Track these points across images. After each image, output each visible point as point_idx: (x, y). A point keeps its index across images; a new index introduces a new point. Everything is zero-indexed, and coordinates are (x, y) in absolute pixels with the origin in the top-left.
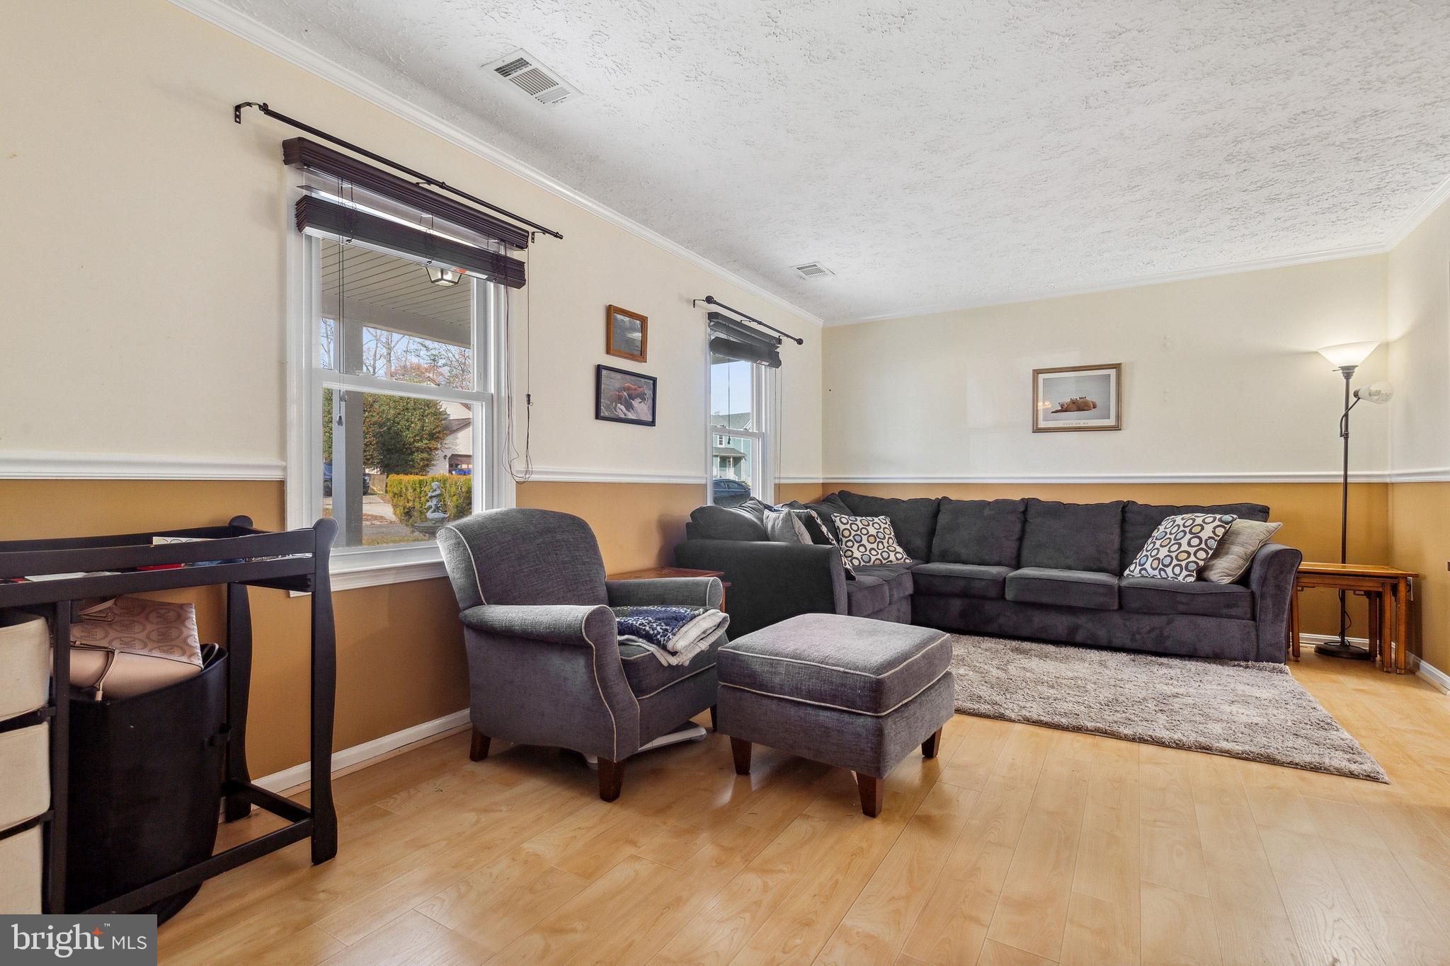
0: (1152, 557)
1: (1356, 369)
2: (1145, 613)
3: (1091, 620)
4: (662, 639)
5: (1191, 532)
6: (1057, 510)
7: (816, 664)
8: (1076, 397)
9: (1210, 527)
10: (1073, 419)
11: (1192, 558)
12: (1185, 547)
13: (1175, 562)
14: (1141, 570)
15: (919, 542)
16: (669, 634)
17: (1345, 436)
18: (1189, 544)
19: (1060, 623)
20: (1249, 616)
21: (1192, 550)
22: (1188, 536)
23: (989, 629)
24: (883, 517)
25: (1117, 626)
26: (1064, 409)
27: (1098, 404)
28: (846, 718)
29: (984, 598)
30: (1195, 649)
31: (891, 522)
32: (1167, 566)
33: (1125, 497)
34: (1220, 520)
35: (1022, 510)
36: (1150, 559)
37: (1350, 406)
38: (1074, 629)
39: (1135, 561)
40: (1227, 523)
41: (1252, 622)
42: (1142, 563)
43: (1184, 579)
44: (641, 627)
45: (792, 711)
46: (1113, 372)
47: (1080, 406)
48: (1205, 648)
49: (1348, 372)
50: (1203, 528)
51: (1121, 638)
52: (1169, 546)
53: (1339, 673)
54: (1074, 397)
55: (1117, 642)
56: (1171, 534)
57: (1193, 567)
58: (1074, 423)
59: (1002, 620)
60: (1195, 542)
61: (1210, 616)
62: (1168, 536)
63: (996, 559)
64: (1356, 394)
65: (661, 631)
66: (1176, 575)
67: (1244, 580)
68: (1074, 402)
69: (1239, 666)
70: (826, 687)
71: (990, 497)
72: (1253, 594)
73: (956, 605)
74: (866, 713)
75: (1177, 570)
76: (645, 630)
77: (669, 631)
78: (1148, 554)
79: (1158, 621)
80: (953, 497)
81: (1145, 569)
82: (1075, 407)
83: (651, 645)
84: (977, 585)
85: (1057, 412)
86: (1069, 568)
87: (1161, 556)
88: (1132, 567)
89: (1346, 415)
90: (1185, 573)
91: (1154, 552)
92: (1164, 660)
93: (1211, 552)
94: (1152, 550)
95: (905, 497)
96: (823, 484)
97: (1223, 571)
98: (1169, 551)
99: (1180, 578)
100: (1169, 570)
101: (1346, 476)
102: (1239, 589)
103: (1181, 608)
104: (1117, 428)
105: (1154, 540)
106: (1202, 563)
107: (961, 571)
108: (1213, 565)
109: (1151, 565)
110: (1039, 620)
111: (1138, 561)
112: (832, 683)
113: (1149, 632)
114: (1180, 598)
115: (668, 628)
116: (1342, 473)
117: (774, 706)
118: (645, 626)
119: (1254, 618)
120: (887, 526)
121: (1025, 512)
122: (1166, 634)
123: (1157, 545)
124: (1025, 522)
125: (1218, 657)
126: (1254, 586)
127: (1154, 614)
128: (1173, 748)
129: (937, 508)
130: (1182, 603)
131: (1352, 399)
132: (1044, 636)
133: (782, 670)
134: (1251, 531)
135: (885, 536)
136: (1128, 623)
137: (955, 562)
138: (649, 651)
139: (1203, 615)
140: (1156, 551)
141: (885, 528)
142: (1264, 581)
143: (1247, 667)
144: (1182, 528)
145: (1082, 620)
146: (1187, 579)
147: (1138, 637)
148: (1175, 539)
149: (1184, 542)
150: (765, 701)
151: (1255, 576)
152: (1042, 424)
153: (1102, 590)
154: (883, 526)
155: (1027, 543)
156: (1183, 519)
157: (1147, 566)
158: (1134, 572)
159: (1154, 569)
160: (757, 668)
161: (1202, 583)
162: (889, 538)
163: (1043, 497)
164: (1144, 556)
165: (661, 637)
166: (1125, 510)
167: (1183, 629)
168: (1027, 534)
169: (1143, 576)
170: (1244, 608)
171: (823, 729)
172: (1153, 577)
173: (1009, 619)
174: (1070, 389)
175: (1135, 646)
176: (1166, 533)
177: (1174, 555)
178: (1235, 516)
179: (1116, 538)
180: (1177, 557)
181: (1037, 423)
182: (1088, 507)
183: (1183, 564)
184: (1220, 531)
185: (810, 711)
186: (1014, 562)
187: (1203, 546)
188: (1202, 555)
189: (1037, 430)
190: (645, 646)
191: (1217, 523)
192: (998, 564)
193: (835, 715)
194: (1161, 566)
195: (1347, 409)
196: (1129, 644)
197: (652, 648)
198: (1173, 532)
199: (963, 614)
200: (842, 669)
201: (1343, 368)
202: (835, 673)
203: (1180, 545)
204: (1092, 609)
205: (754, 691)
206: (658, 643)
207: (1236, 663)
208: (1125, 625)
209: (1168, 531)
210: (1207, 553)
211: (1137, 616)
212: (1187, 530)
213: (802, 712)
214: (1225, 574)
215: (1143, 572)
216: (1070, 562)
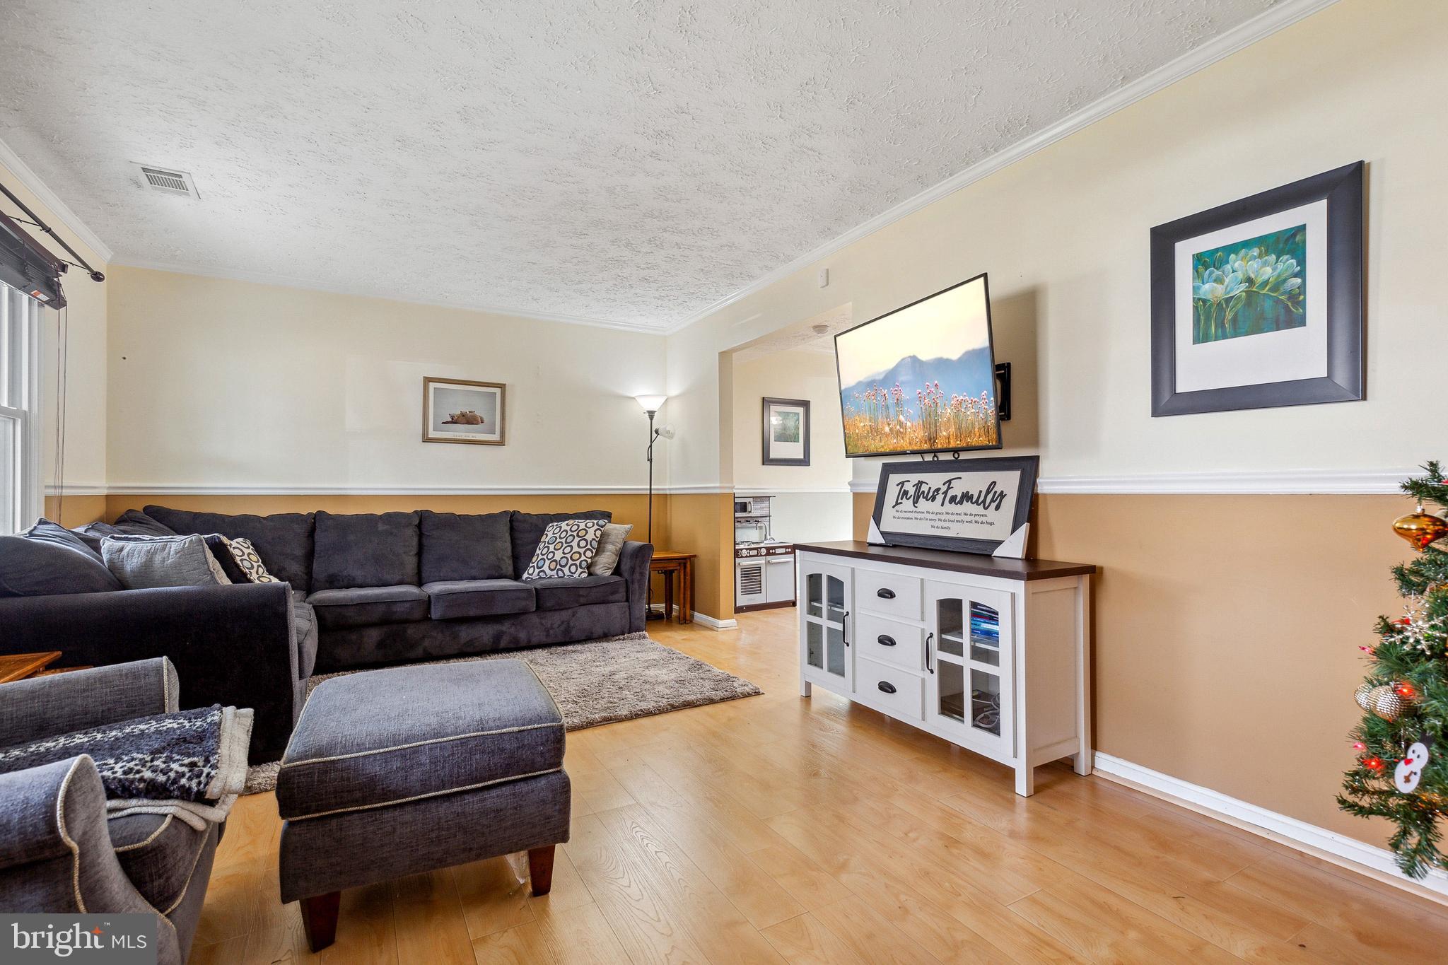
0: (549, 559)
1: (656, 413)
2: (555, 610)
3: (513, 624)
4: (194, 784)
5: (578, 536)
6: (451, 522)
7: (475, 734)
8: (466, 410)
9: (591, 530)
10: (461, 431)
11: (583, 558)
12: (576, 549)
13: (571, 562)
14: (540, 572)
15: (296, 568)
16: (206, 770)
17: (650, 460)
18: (578, 545)
19: (485, 633)
20: (625, 598)
21: (582, 551)
22: (577, 539)
23: (412, 655)
24: (240, 540)
25: (536, 626)
26: (454, 421)
27: (486, 420)
28: (523, 787)
29: (407, 621)
30: (592, 633)
31: (252, 545)
32: (564, 566)
33: (511, 508)
34: (598, 524)
35: (417, 522)
36: (548, 562)
37: (653, 439)
38: (498, 637)
39: (531, 565)
40: (602, 527)
41: (626, 603)
42: (539, 566)
43: (579, 576)
44: (131, 776)
45: (443, 810)
46: (498, 391)
47: (468, 419)
48: (598, 630)
49: (651, 414)
50: (587, 532)
51: (538, 636)
52: (563, 548)
53: (668, 631)
54: (464, 411)
55: (535, 641)
56: (560, 538)
57: (584, 564)
58: (463, 436)
59: (427, 643)
60: (583, 543)
61: (601, 603)
62: (558, 540)
63: (397, 578)
64: (657, 432)
65: (185, 769)
66: (572, 573)
67: (617, 571)
68: (463, 415)
69: (619, 639)
70: (497, 759)
71: (379, 511)
72: (626, 580)
73: (373, 636)
74: (547, 771)
75: (573, 569)
76: (142, 780)
77: (201, 764)
78: (545, 557)
79: (565, 615)
80: (331, 510)
81: (543, 571)
82: (464, 421)
83: (164, 802)
84: (398, 608)
85: (447, 423)
86: (474, 578)
87: (557, 557)
88: (531, 571)
89: (651, 446)
90: (580, 570)
91: (550, 556)
92: (570, 648)
93: (594, 551)
94: (548, 553)
95: (264, 512)
96: (107, 496)
97: (605, 565)
98: (564, 553)
99: (576, 575)
100: (566, 570)
101: (651, 489)
102: (617, 578)
103: (582, 600)
104: (501, 443)
105: (546, 545)
106: (589, 561)
107: (377, 596)
108: (596, 561)
109: (549, 567)
110: (465, 634)
111: (535, 564)
112: (502, 750)
113: (559, 626)
114: (582, 592)
115: (195, 759)
116: (649, 487)
117: (407, 815)
118: (138, 772)
119: (627, 600)
120: (250, 551)
121: (419, 526)
122: (572, 624)
123: (552, 549)
124: (421, 536)
125: (606, 636)
126: (626, 575)
127: (562, 609)
128: (658, 714)
129: (314, 525)
130: (583, 596)
131: (654, 435)
132: (470, 650)
133: (424, 759)
134: (617, 530)
135: (252, 565)
136: (544, 622)
137: (348, 587)
138: (166, 815)
139: (596, 604)
140: (552, 554)
141: (249, 554)
142: (633, 570)
143: (624, 640)
144: (569, 533)
145: (506, 627)
146: (580, 575)
147: (551, 632)
148: (566, 543)
149: (574, 544)
150: (388, 815)
151: (625, 567)
152: (432, 434)
153: (524, 595)
154: (246, 551)
155: (427, 557)
156: (567, 525)
157: (546, 568)
158: (531, 573)
159: (552, 570)
160: (376, 769)
161: (592, 577)
162: (259, 566)
163: (437, 509)
164: (541, 559)
165: (190, 779)
166: (513, 519)
167: (583, 618)
168: (426, 548)
169: (541, 578)
170: (621, 595)
171: (492, 815)
172: (550, 577)
173: (436, 639)
174: (461, 402)
175: (549, 641)
176: (556, 539)
177: (568, 556)
178: (606, 521)
179: (508, 545)
180: (571, 557)
181: (427, 432)
182: (481, 518)
183: (578, 562)
184: (599, 533)
185: (469, 798)
186: (415, 579)
187: (589, 546)
188: (589, 554)
189: (427, 439)
190: (150, 810)
191: (596, 527)
192: (400, 583)
193: (506, 790)
194: (558, 567)
195: (651, 442)
196: (544, 640)
197: (170, 808)
198: (562, 536)
199: (381, 645)
200: (516, 729)
201: (649, 412)
202: (506, 738)
203: (572, 547)
204: (516, 614)
205: (366, 807)
206: (184, 794)
207: (617, 638)
208: (542, 624)
209: (557, 535)
210: (592, 553)
211: (550, 614)
212: (575, 534)
213: (456, 806)
214: (605, 568)
215: (541, 574)
216: (474, 572)
